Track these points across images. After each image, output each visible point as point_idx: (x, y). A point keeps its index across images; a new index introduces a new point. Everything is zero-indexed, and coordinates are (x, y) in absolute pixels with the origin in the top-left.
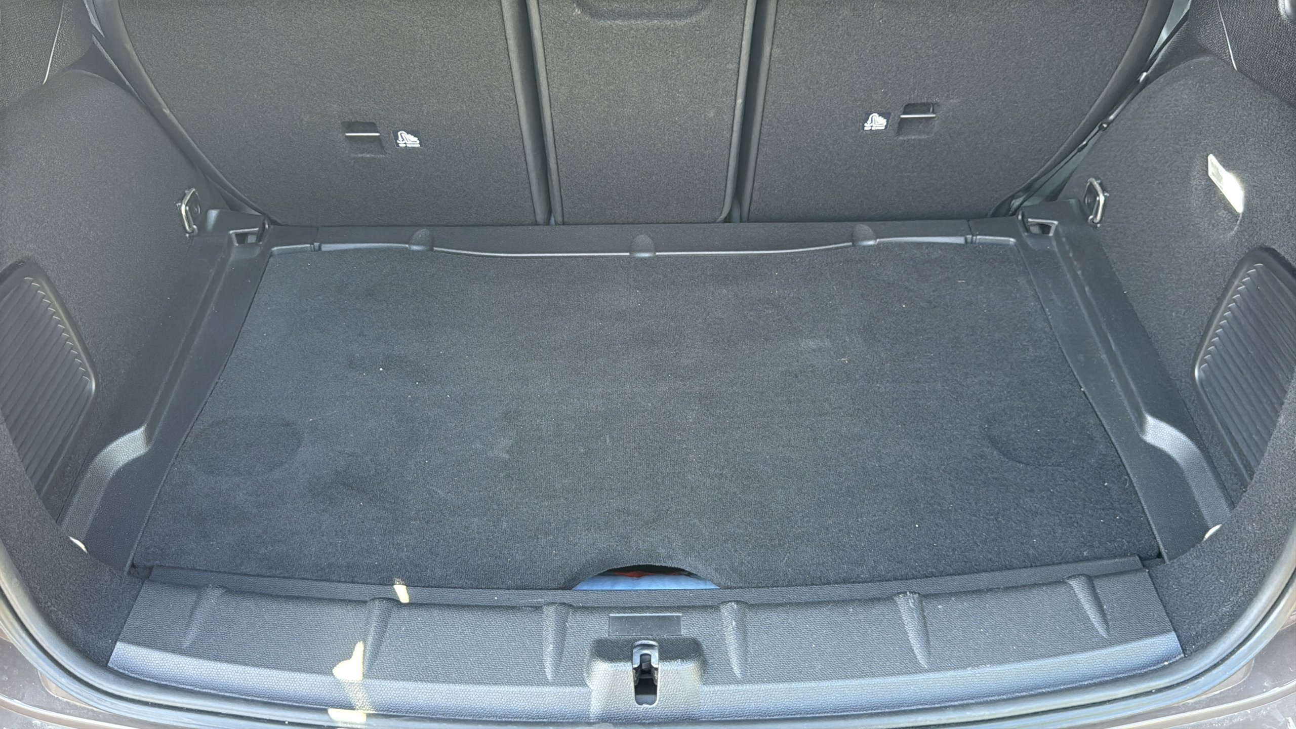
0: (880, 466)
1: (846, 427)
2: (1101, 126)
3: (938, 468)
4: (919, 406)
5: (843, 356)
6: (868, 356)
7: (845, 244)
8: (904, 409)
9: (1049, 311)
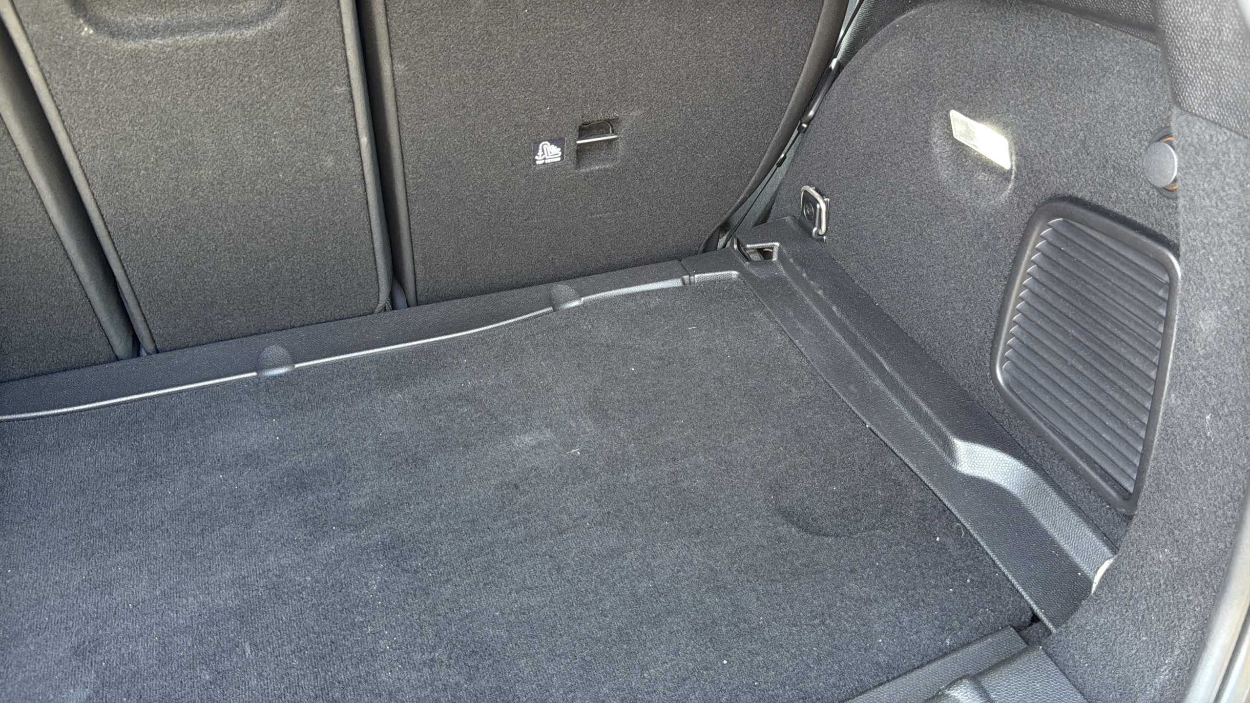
0: (655, 587)
1: (598, 542)
2: (800, 128)
3: (729, 569)
4: (684, 490)
5: (573, 446)
6: (604, 440)
7: (545, 310)
8: (665, 498)
9: (800, 342)
